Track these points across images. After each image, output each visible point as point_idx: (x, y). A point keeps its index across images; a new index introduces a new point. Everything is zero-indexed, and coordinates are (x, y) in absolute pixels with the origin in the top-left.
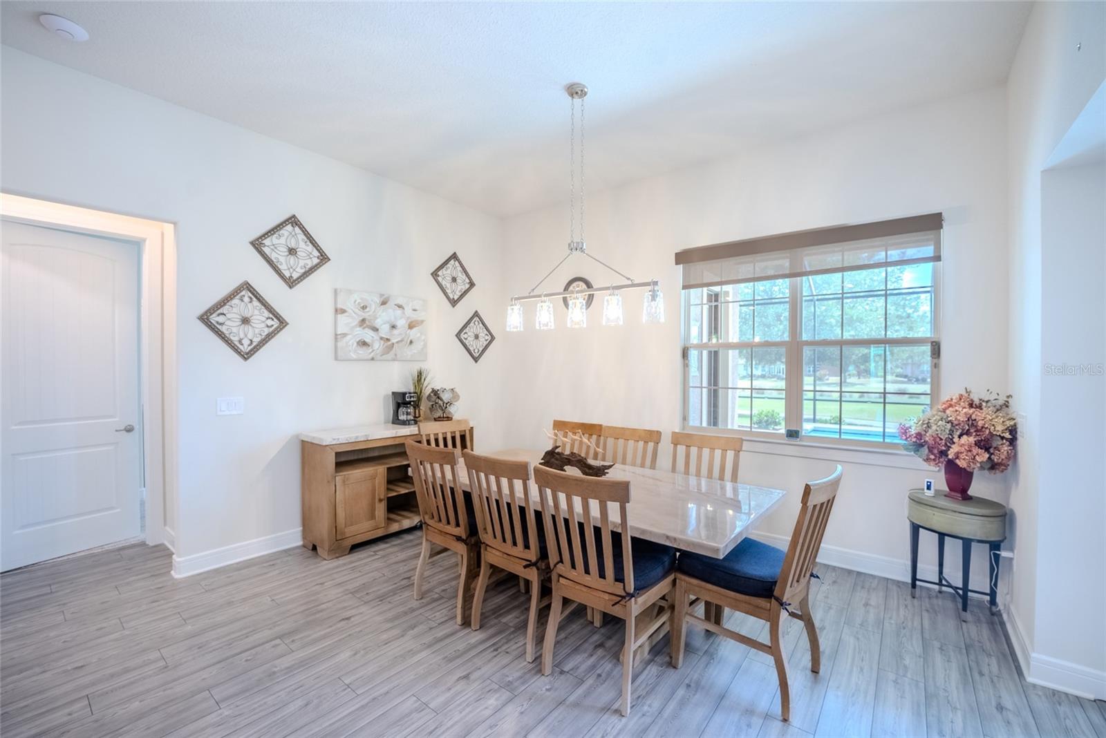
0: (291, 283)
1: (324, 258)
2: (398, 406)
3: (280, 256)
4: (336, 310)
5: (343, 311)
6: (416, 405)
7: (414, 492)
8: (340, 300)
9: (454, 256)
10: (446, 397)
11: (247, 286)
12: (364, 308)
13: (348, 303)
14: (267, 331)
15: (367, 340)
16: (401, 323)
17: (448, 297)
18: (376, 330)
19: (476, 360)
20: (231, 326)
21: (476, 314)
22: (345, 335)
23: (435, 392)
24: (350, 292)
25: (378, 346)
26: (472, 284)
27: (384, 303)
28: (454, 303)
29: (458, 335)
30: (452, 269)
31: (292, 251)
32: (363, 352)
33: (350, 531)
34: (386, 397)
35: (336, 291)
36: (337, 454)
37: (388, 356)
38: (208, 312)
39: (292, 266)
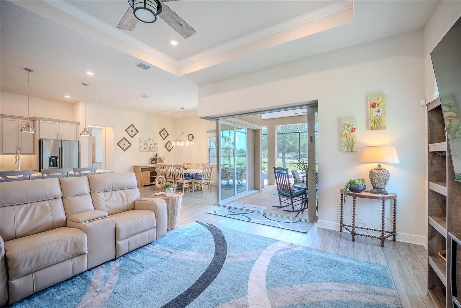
0: (132, 137)
1: (138, 132)
2: (152, 160)
3: (130, 132)
4: (140, 142)
5: (141, 142)
6: (156, 160)
7: (156, 172)
8: (141, 139)
9: (164, 129)
10: (162, 159)
11: (124, 138)
12: (145, 141)
13: (142, 140)
14: (128, 146)
15: (146, 147)
16: (153, 144)
17: (163, 138)
18: (147, 145)
19: (169, 151)
20: (122, 145)
21: (169, 141)
22: (142, 147)
23: (160, 158)
24: (143, 138)
25: (148, 148)
26: (168, 135)
27: (149, 140)
28: (164, 139)
29: (165, 146)
30: (164, 132)
31: (132, 131)
32: (145, 150)
33: (144, 183)
34: (150, 159)
35: (140, 138)
36: (142, 168)
37: (150, 151)
38: (119, 143)
39: (132, 134)
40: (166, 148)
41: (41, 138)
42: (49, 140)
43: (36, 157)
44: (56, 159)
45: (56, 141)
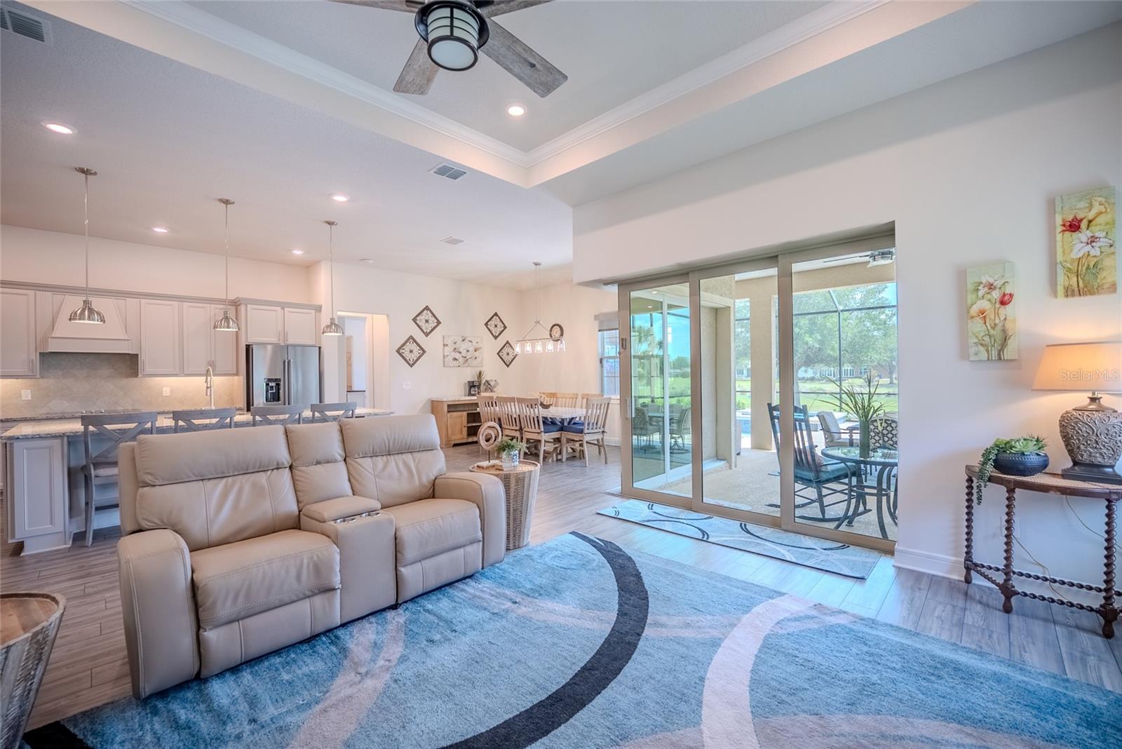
0: (427, 334)
1: (439, 323)
2: (471, 387)
3: (422, 324)
4: (444, 345)
5: (447, 345)
6: (479, 387)
7: (479, 413)
8: (445, 340)
9: (496, 314)
10: (492, 383)
11: (411, 337)
12: (455, 343)
13: (449, 341)
14: (419, 355)
15: (457, 358)
16: (471, 349)
17: (493, 335)
18: (460, 353)
19: (508, 366)
20: (407, 354)
21: (508, 342)
22: (448, 356)
23: (487, 381)
24: (449, 336)
25: (461, 360)
26: (505, 327)
27: (463, 340)
28: (496, 337)
29: (498, 354)
30: (495, 321)
31: (427, 321)
32: (455, 363)
33: (453, 438)
34: (465, 384)
35: (444, 337)
36: (448, 405)
37: (465, 365)
38: (399, 349)
39: (427, 328)
40: (502, 359)
41: (250, 341)
42: (264, 344)
43: (240, 381)
44: (278, 385)
45: (277, 347)
